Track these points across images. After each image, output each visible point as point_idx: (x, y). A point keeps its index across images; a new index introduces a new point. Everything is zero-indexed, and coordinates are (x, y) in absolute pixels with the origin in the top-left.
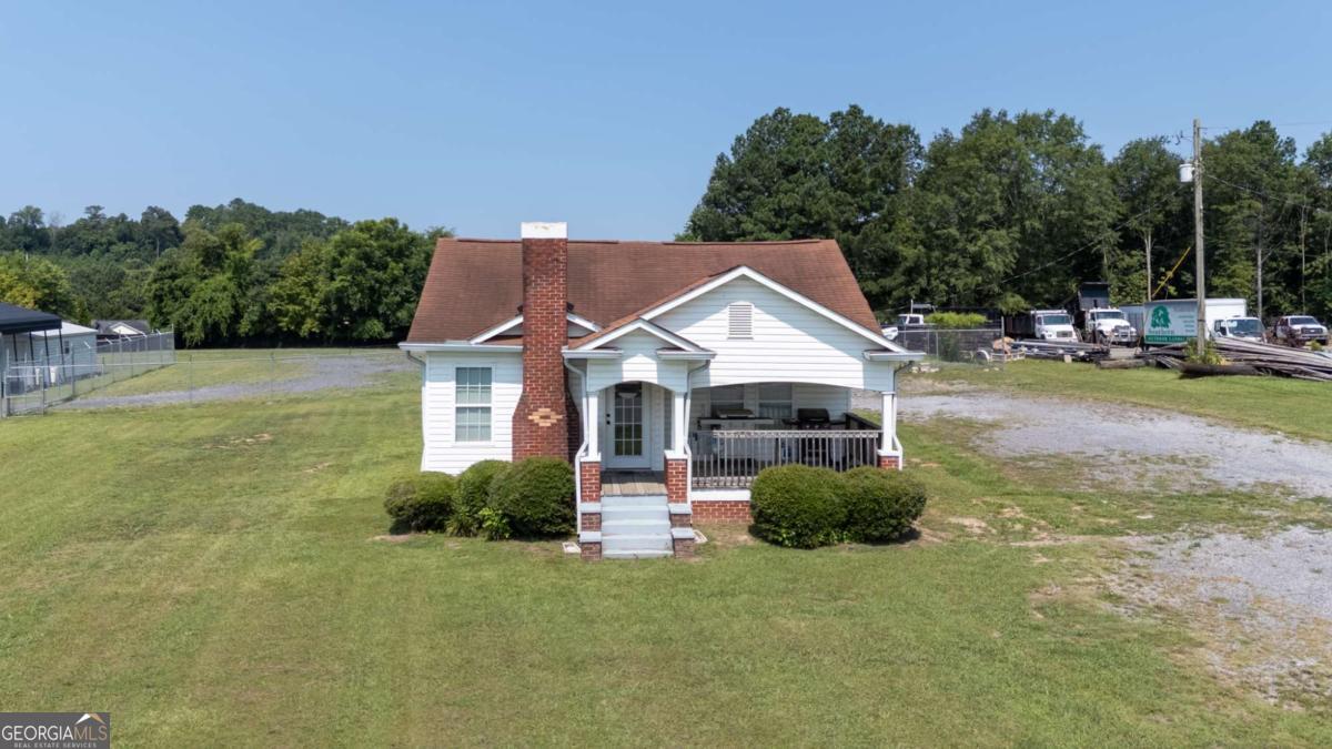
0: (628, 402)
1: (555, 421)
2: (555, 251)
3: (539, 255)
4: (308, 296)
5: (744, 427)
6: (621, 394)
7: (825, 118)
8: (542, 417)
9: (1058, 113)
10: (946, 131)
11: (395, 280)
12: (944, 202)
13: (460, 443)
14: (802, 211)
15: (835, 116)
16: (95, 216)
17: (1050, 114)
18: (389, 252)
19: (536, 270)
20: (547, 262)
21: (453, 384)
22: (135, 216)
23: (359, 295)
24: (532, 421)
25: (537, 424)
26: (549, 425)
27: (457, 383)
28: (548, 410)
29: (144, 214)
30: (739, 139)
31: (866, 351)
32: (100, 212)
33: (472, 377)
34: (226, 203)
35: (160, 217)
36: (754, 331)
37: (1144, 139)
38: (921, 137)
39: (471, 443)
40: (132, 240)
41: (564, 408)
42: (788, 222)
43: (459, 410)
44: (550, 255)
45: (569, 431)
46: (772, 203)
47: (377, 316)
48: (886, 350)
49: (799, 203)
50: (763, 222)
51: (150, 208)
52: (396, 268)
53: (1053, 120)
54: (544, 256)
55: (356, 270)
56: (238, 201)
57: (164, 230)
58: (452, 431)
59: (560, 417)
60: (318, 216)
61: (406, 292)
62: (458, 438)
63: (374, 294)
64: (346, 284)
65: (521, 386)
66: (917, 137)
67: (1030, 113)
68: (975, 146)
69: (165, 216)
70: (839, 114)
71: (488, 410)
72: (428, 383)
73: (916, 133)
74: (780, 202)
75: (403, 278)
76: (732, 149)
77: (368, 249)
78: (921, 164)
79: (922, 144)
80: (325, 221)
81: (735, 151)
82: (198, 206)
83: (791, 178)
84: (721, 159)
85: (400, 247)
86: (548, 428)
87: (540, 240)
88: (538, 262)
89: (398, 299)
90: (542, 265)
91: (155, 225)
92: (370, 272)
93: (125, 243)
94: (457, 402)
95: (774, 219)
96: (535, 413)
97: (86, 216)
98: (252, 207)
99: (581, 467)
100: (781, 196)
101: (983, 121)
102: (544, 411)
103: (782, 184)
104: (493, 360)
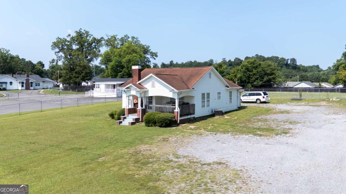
2: (137, 71)
4: (235, 78)
5: (170, 105)
11: (254, 74)
16: (224, 60)
18: (254, 67)
19: (134, 74)
20: (136, 73)
22: (233, 60)
23: (245, 78)
29: (235, 59)
31: (171, 90)
32: (225, 59)
34: (254, 56)
35: (238, 60)
36: (155, 86)
40: (232, 65)
47: (250, 83)
48: (174, 90)
51: (236, 58)
52: (255, 71)
55: (245, 72)
56: (257, 55)
57: (239, 63)
60: (278, 57)
61: (257, 77)
63: (249, 78)
64: (242, 75)
69: (239, 60)
75: (257, 74)
77: (247, 67)
80: (280, 59)
82: (247, 57)
85: (256, 66)
87: (135, 69)
89: (254, 79)
91: (236, 62)
92: (248, 72)
93: (230, 66)
97: (223, 60)
98: (261, 56)
99: (126, 109)
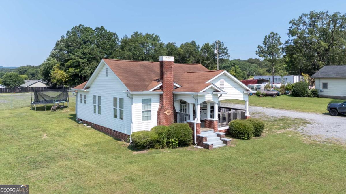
0: (183, 106)
1: (171, 113)
2: (171, 65)
3: (167, 65)
6: (182, 104)
7: (94, 29)
8: (168, 112)
9: (155, 35)
10: (126, 36)
12: (130, 54)
13: (144, 122)
14: (90, 54)
15: (97, 28)
17: (153, 34)
19: (166, 70)
20: (169, 68)
21: (141, 104)
24: (165, 113)
25: (166, 114)
26: (169, 114)
27: (142, 104)
28: (169, 110)
30: (68, 32)
31: (244, 91)
33: (147, 101)
36: (224, 87)
37: (170, 42)
38: (118, 36)
39: (147, 121)
41: (173, 109)
42: (86, 56)
43: (143, 112)
44: (170, 66)
45: (174, 116)
46: (81, 51)
48: (250, 91)
49: (89, 51)
50: (79, 56)
53: (154, 36)
54: (168, 66)
58: (141, 118)
59: (172, 112)
62: (143, 120)
65: (159, 104)
66: (117, 36)
67: (148, 34)
68: (137, 40)
70: (98, 28)
71: (150, 111)
72: (134, 104)
73: (117, 35)
74: (83, 51)
76: (66, 34)
78: (119, 44)
79: (119, 38)
81: (67, 35)
83: (86, 44)
84: (63, 37)
86: (169, 115)
87: (167, 61)
88: (167, 68)
90: (168, 69)
94: (142, 109)
95: (81, 55)
96: (166, 111)
99: (196, 125)
100: (84, 49)
101: (136, 34)
102: (168, 110)
103: (84, 46)
104: (152, 96)
